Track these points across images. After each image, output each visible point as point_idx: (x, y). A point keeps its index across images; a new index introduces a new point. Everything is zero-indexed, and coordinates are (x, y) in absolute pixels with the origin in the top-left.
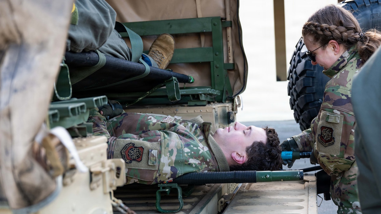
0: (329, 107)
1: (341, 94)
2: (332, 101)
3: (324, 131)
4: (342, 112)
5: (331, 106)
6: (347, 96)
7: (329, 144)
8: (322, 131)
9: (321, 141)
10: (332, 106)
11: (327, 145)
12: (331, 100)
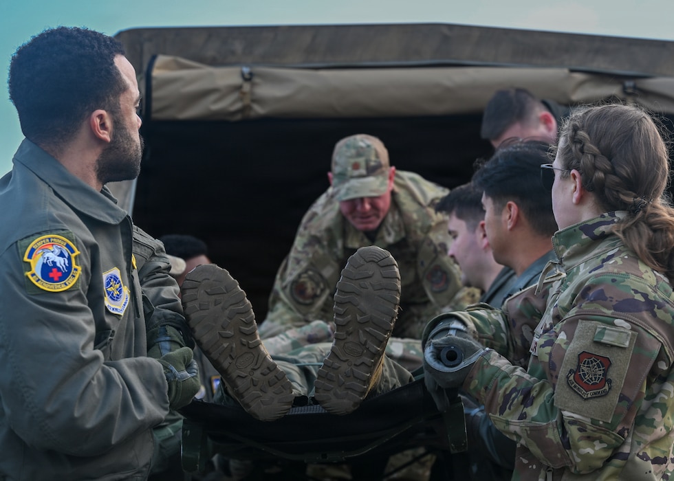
0: (603, 312)
1: (633, 290)
2: (611, 301)
3: (584, 364)
4: (634, 326)
5: (609, 312)
6: (645, 295)
7: (595, 393)
8: (579, 362)
9: (575, 386)
10: (613, 311)
11: (589, 396)
12: (609, 299)
